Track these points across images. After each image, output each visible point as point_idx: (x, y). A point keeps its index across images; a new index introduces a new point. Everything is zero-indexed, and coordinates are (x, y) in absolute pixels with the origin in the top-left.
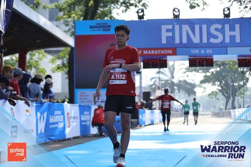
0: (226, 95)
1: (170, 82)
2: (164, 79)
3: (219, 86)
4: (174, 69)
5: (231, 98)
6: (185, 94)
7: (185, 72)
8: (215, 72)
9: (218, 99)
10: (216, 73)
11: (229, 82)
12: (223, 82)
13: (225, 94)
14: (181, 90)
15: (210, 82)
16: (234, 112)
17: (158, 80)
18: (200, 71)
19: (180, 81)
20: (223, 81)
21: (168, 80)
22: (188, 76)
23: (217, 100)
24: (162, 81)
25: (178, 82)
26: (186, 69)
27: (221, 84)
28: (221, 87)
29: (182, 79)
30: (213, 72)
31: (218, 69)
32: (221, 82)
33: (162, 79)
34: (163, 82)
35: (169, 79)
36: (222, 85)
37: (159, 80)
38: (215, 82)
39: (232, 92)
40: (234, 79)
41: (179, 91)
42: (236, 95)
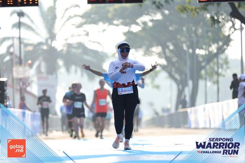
0: (177, 76)
1: (45, 47)
2: (31, 42)
3: (160, 55)
4: (54, 17)
5: (190, 83)
6: (82, 75)
7: (80, 26)
8: (150, 24)
9: (158, 87)
10: (154, 26)
11: (185, 48)
12: (171, 47)
13: (173, 73)
14: (73, 68)
15: (140, 47)
16: (196, 112)
17: (17, 42)
18: (115, 22)
19: (69, 46)
20: (169, 44)
21: (40, 44)
22: (87, 34)
23: (155, 90)
24: (26, 45)
25: (65, 49)
26: (82, 17)
27: (164, 52)
28: (167, 59)
29: (74, 41)
30: (145, 23)
31: (158, 17)
32: (164, 47)
33: (25, 41)
34: (30, 48)
35: (44, 41)
36: (168, 54)
37: (20, 43)
38: (151, 46)
39: (192, 70)
40: (195, 39)
41: (68, 70)
42: (199, 77)
